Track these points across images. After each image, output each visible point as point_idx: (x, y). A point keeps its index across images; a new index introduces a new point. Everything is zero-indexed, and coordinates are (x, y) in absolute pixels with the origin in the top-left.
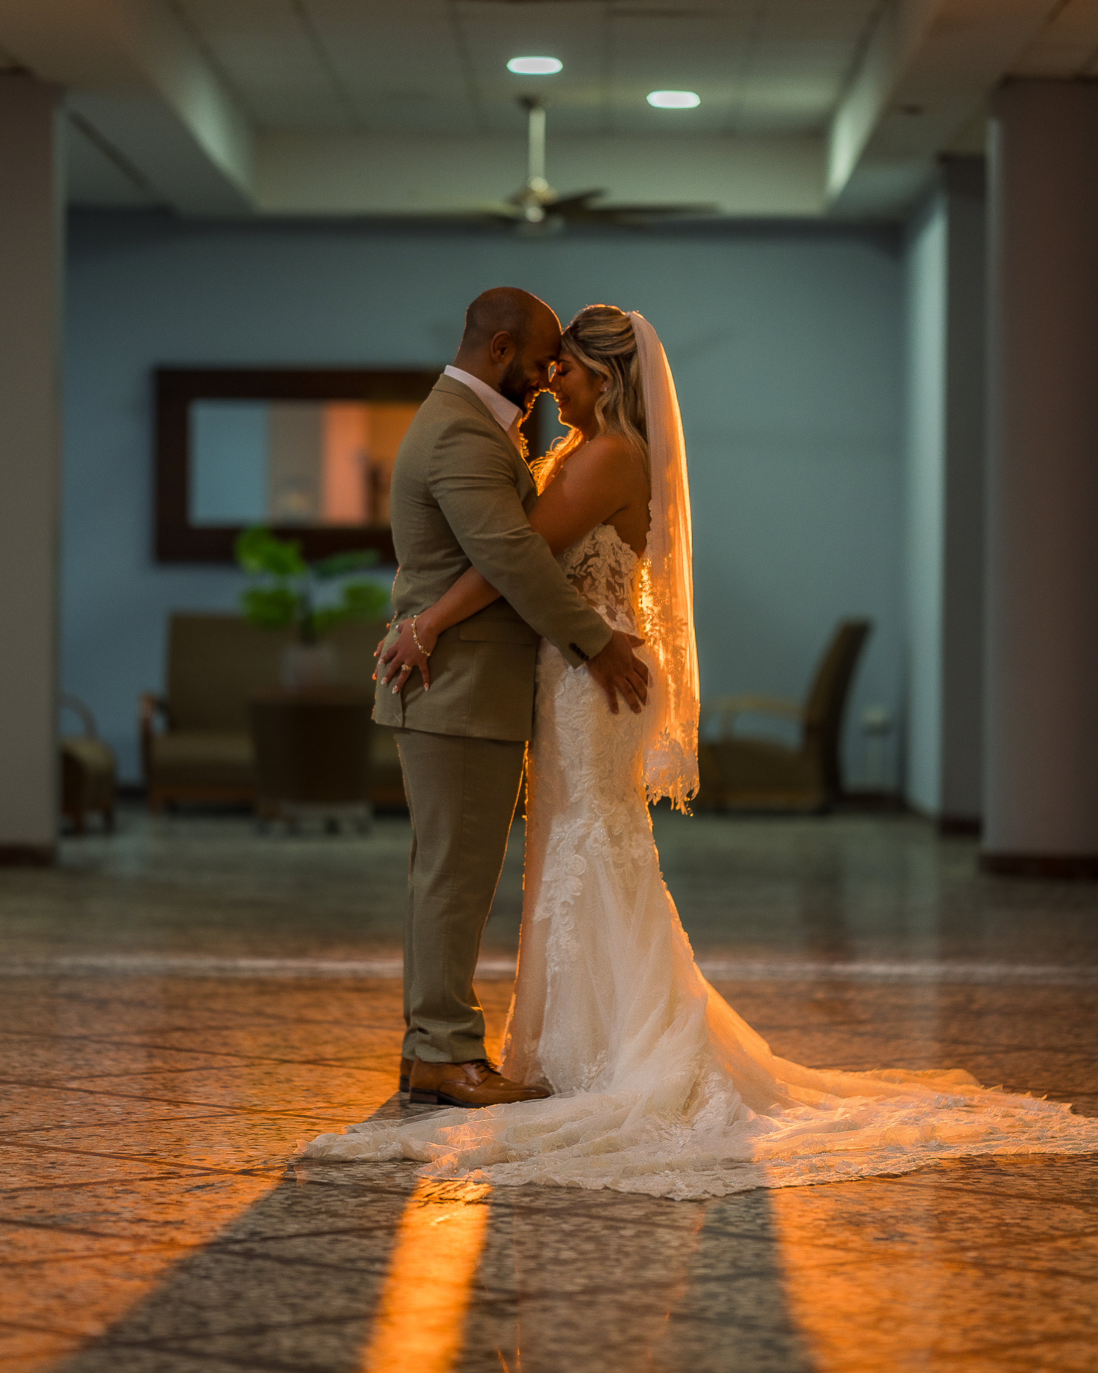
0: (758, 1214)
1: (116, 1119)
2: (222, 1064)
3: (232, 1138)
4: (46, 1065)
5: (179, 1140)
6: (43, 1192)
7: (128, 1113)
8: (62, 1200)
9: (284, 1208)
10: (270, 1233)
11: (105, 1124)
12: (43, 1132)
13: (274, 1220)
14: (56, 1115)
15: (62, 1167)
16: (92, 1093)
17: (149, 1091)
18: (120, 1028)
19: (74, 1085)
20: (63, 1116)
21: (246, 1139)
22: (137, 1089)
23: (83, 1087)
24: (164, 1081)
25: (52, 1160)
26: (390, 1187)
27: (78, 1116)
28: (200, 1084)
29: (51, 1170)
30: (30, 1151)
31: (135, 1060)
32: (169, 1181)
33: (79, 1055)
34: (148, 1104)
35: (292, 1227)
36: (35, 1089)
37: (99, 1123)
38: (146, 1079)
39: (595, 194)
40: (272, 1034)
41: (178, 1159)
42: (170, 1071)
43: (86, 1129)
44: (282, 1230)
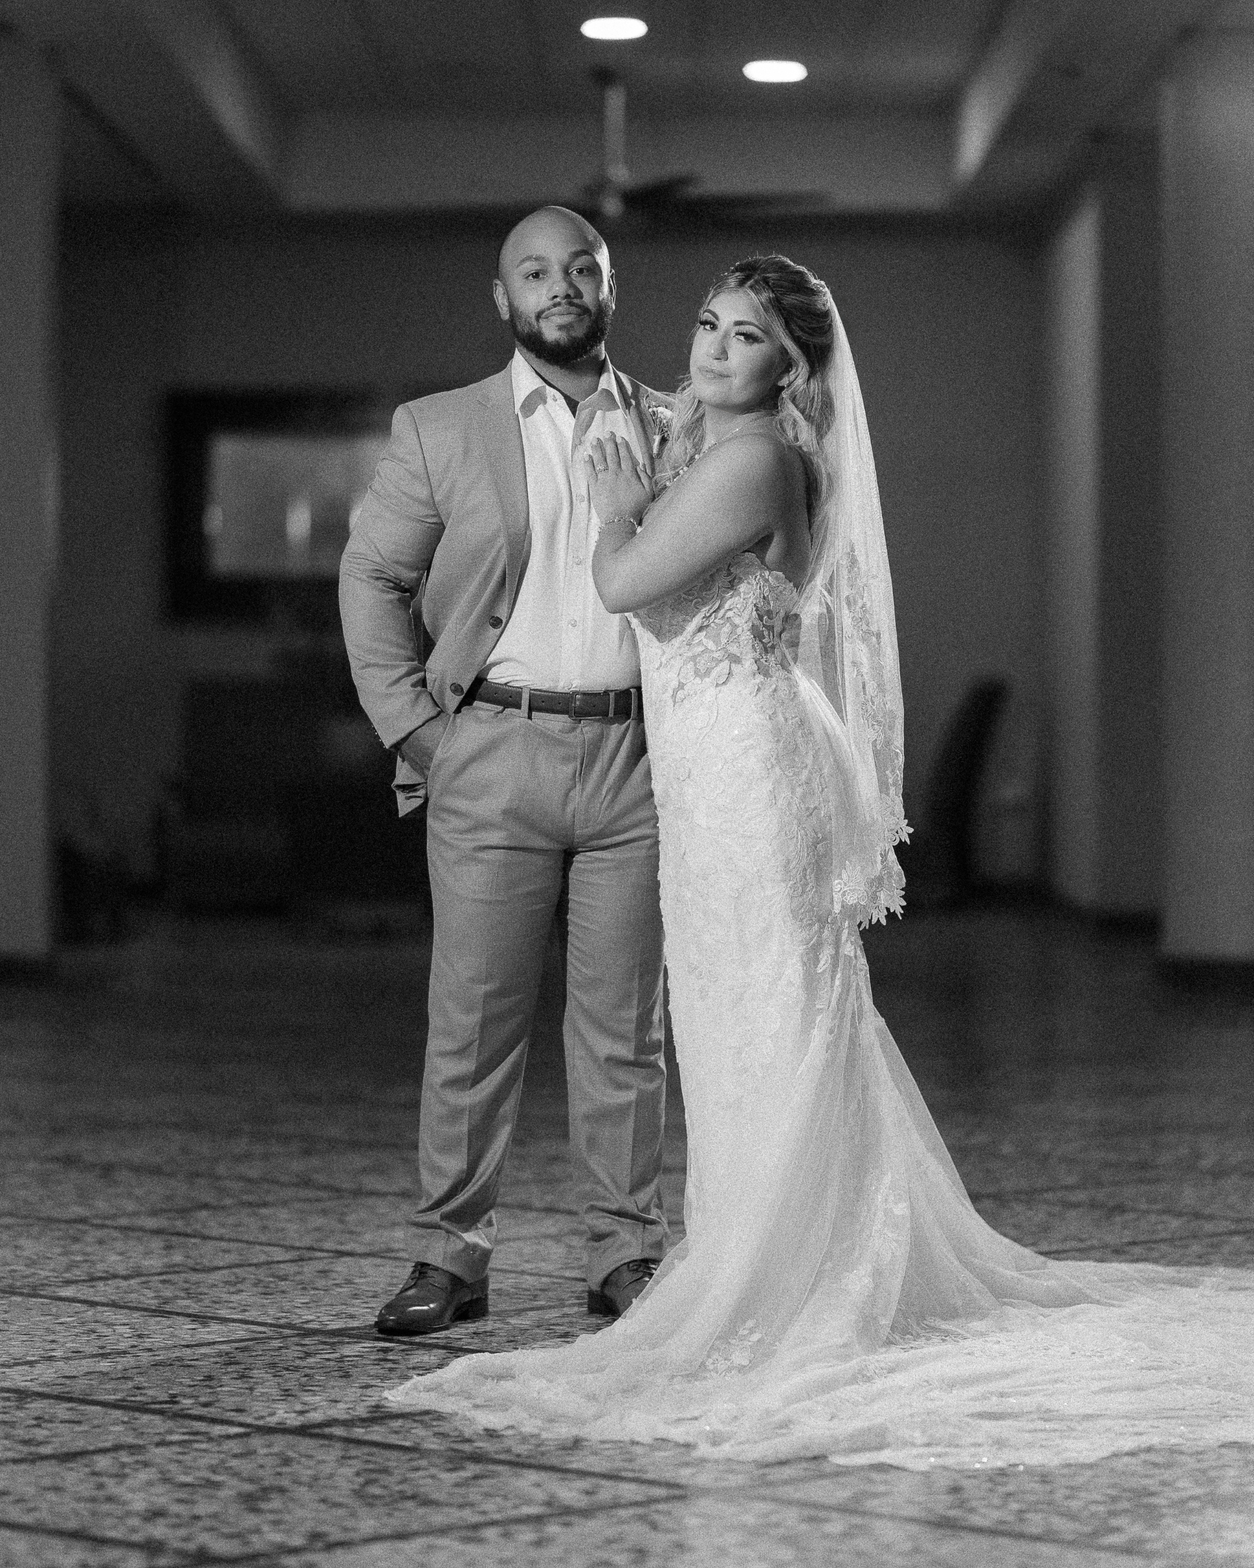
0: (1009, 1495)
1: (123, 1346)
2: (263, 1258)
3: (279, 1373)
4: (31, 1263)
5: (209, 1378)
6: (23, 1467)
7: (140, 1336)
8: (47, 1482)
9: (354, 1491)
10: (336, 1535)
11: (110, 1354)
12: (26, 1368)
13: (341, 1512)
14: (45, 1340)
15: (49, 1425)
16: (93, 1304)
17: (166, 1301)
18: (130, 1206)
19: (68, 1292)
20: (53, 1341)
21: (297, 1375)
22: (152, 1298)
23: (79, 1295)
24: (187, 1286)
25: (36, 1414)
26: (496, 1453)
27: (72, 1341)
28: (232, 1289)
29: (37, 1431)
30: (8, 1399)
31: (147, 1253)
32: (196, 1446)
33: (76, 1247)
34: (165, 1322)
35: (367, 1524)
36: (19, 1299)
37: (101, 1351)
38: (164, 1282)
39: (684, 181)
40: (324, 1212)
41: (206, 1409)
42: (195, 1270)
43: (84, 1362)
44: (354, 1530)
